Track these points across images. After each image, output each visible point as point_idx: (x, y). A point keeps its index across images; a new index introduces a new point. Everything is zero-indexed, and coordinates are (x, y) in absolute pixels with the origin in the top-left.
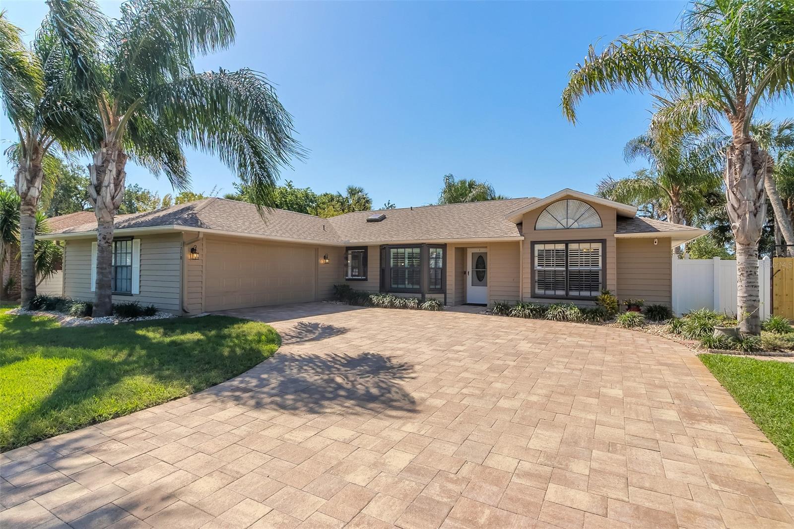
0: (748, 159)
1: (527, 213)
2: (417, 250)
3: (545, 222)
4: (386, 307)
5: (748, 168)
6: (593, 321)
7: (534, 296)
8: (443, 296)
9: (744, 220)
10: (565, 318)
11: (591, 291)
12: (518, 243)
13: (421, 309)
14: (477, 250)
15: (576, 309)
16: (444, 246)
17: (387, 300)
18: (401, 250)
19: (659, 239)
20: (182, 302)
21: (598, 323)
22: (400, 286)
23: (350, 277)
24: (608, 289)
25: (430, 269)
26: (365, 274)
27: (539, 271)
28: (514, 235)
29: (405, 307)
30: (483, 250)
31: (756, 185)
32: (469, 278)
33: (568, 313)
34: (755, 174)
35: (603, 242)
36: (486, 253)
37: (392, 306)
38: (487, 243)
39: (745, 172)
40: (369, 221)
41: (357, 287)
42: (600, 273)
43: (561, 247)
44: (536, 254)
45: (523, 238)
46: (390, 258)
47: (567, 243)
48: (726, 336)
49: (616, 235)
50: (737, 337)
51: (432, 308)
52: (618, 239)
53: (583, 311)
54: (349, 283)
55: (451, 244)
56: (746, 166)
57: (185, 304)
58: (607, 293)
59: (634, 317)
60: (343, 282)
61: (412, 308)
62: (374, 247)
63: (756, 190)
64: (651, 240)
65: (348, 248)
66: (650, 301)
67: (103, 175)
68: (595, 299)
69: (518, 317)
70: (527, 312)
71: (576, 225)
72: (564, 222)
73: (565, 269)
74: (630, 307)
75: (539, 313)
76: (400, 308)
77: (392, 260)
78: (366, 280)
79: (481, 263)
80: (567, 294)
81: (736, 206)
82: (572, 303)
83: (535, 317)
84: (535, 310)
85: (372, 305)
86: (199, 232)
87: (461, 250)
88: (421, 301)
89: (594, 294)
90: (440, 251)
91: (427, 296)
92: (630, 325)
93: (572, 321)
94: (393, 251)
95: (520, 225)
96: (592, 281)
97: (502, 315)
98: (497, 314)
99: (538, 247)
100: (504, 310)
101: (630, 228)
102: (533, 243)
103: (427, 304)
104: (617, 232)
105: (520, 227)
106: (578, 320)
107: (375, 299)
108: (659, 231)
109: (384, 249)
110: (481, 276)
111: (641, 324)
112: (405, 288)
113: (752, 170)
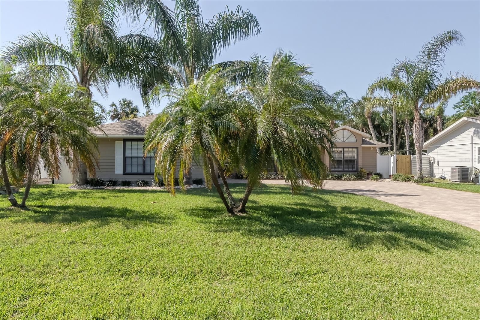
3: (335, 139)
6: (361, 180)
10: (350, 180)
11: (352, 168)
15: (353, 176)
19: (373, 147)
24: (359, 167)
35: (357, 148)
42: (355, 161)
43: (341, 150)
47: (344, 148)
52: (363, 147)
53: (356, 176)
64: (370, 148)
68: (355, 171)
69: (331, 180)
70: (334, 177)
71: (347, 141)
72: (343, 139)
73: (343, 159)
80: (348, 170)
81: (417, 139)
82: (351, 173)
83: (337, 180)
84: (337, 177)
89: (354, 169)
96: (352, 164)
99: (332, 150)
102: (330, 148)
104: (362, 144)
106: (355, 180)
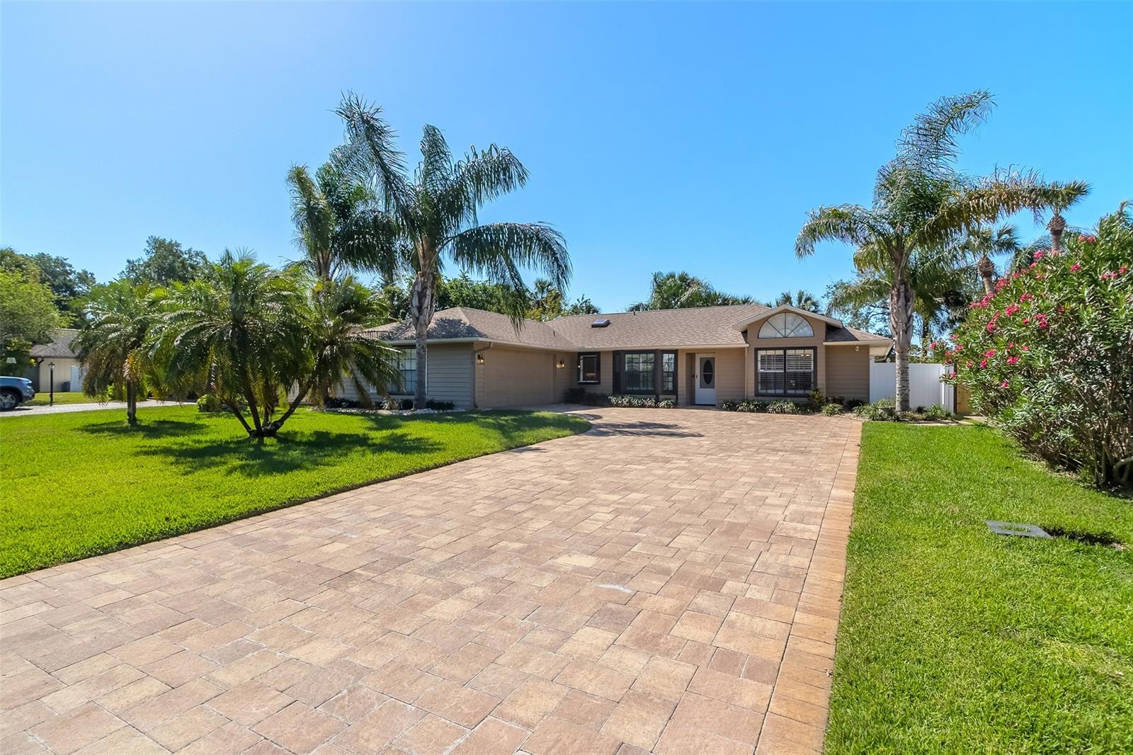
0: (902, 294)
1: (751, 324)
2: (652, 356)
3: (766, 332)
4: (625, 407)
5: (902, 300)
6: (804, 412)
7: (757, 394)
8: (675, 397)
9: (899, 336)
10: (783, 412)
11: (804, 389)
12: (743, 349)
13: (658, 407)
14: (705, 356)
15: (792, 404)
16: (675, 352)
17: (625, 400)
18: (635, 356)
19: (860, 346)
20: (474, 398)
21: (808, 414)
22: (635, 389)
23: (581, 381)
24: (818, 387)
25: (663, 372)
26: (598, 378)
27: (762, 373)
28: (740, 342)
29: (643, 406)
30: (710, 356)
31: (907, 312)
32: (697, 381)
33: (785, 407)
34: (906, 305)
35: (815, 348)
36: (714, 358)
37: (631, 405)
38: (715, 349)
39: (900, 303)
40: (594, 326)
41: (591, 390)
42: (812, 375)
43: (781, 352)
44: (759, 359)
45: (748, 345)
46: (625, 363)
47: (785, 349)
48: (884, 413)
49: (825, 343)
50: (891, 412)
51: (668, 406)
52: (827, 347)
53: (796, 405)
54: (584, 387)
55: (683, 350)
56: (901, 299)
57: (477, 401)
58: (817, 390)
59: (835, 407)
60: (576, 387)
61: (650, 407)
62: (606, 352)
63: (907, 316)
64: (854, 347)
65: (580, 354)
66: (849, 397)
67: (424, 298)
68: (808, 396)
69: (744, 411)
70: (752, 407)
71: (792, 334)
72: (783, 332)
73: (783, 371)
74: (835, 401)
75: (762, 408)
76: (639, 407)
77: (626, 365)
78: (599, 383)
79: (708, 366)
80: (785, 392)
81: (895, 326)
82: (789, 399)
83: (758, 411)
84: (759, 405)
85: (611, 405)
86: (490, 343)
87: (691, 355)
88: (657, 401)
89: (807, 392)
90: (672, 356)
91: (661, 397)
92: (832, 413)
93: (789, 413)
94: (627, 356)
95: (745, 333)
96: (805, 381)
97: (730, 410)
98: (726, 410)
99: (761, 353)
100: (732, 407)
101: (835, 337)
102: (757, 350)
103: (663, 404)
104: (826, 341)
105: (745, 334)
106: (793, 412)
107: (613, 400)
108: (858, 340)
109: (618, 355)
110: (708, 379)
111: (841, 411)
112: (640, 390)
113: (905, 303)
